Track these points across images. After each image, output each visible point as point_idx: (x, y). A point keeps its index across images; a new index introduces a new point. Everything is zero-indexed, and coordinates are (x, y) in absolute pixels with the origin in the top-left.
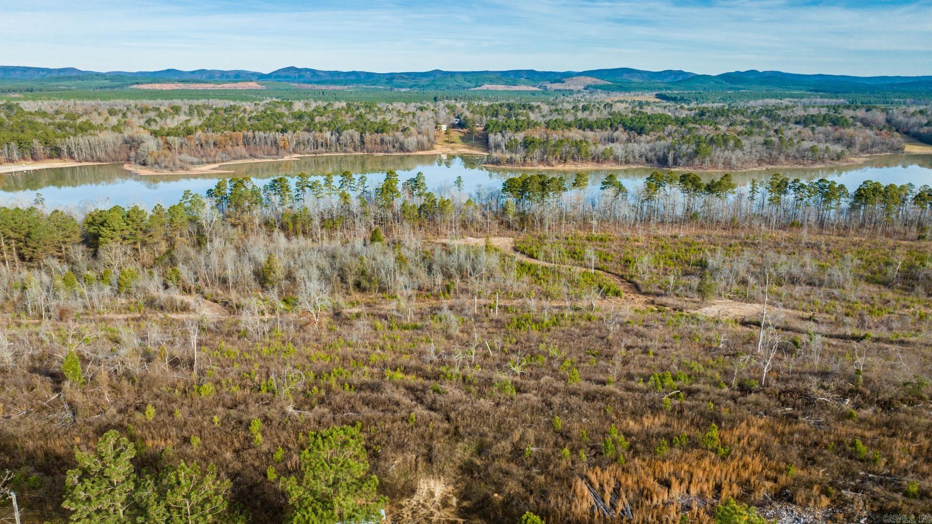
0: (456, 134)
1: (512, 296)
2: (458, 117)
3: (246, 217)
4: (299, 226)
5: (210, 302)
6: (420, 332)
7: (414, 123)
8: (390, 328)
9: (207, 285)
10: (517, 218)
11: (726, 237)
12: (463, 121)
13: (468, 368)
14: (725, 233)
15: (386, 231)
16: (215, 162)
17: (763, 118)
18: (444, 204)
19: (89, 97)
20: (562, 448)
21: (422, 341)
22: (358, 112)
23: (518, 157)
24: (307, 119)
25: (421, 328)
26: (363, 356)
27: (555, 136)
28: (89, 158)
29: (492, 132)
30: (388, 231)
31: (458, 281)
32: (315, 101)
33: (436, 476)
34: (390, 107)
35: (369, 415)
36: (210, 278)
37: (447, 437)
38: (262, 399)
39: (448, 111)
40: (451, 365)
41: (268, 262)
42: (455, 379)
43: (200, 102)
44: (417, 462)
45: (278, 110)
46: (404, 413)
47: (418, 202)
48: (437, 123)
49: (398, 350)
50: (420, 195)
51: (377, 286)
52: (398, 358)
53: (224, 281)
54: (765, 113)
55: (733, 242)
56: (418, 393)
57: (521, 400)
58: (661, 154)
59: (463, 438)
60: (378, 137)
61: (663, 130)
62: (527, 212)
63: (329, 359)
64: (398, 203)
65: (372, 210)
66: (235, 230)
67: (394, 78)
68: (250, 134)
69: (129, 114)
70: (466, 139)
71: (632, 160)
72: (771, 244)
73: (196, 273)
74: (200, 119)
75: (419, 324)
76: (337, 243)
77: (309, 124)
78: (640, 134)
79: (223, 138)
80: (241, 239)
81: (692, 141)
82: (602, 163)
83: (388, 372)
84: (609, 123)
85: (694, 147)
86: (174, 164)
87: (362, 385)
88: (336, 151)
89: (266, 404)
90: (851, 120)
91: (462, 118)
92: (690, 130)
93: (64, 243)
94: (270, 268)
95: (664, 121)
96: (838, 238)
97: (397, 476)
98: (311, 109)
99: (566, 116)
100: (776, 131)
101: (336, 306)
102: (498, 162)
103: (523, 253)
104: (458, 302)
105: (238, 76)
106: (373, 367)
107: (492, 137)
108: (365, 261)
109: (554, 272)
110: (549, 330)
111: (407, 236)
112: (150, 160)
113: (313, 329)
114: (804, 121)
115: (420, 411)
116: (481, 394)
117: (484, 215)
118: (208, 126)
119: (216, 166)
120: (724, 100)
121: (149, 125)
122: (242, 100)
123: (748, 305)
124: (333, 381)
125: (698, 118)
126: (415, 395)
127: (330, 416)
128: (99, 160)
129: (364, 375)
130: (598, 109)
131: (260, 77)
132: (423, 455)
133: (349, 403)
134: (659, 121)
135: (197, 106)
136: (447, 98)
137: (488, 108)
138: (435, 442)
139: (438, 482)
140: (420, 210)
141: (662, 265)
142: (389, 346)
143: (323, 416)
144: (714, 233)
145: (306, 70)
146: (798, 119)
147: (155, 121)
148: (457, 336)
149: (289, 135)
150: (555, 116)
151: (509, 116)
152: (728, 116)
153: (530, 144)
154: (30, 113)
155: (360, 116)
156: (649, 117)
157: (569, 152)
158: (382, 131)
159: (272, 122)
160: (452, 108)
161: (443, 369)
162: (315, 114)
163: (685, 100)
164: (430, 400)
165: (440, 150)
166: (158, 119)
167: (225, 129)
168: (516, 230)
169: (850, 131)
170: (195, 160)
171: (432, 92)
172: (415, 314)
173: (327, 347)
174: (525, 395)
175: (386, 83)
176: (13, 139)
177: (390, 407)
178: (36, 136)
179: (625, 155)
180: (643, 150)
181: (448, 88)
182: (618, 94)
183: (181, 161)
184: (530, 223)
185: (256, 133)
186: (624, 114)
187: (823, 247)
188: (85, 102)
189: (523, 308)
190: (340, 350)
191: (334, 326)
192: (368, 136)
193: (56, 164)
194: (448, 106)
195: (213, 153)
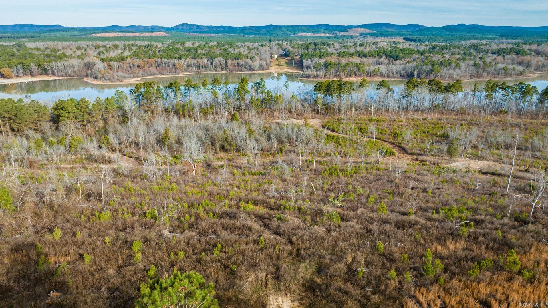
0: (283, 61)
1: (323, 155)
2: (284, 50)
3: (153, 106)
4: (186, 112)
5: (128, 158)
6: (263, 177)
7: (258, 54)
8: (244, 174)
9: (126, 147)
10: (324, 107)
11: (458, 120)
12: (287, 53)
13: (300, 202)
14: (457, 117)
15: (241, 115)
16: (138, 77)
17: (471, 50)
18: (277, 98)
19: (66, 41)
20: (389, 270)
21: (265, 183)
22: (224, 47)
23: (321, 73)
24: (193, 51)
25: (264, 174)
26: (225, 192)
27: (344, 61)
28: (64, 74)
29: (305, 58)
30: (242, 115)
31: (287, 144)
32: (199, 42)
33: (283, 292)
34: (243, 45)
35: (228, 237)
36: (129, 143)
37: (291, 258)
38: (145, 224)
39: (278, 47)
40: (288, 199)
41: (165, 133)
42: (292, 210)
43: (131, 43)
44: (267, 280)
45: (176, 46)
46: (255, 237)
47: (261, 97)
48: (271, 54)
49: (249, 188)
50: (262, 93)
51: (235, 148)
52: (249, 194)
53: (137, 145)
54: (473, 47)
55: (463, 122)
56: (266, 220)
57: (346, 227)
58: (409, 71)
59: (305, 260)
60: (236, 62)
61: (410, 58)
62: (329, 104)
63: (200, 194)
64: (248, 98)
65: (232, 101)
66: (146, 114)
67: (245, 29)
68: (159, 60)
69: (88, 49)
70: (289, 64)
71: (391, 75)
72: (488, 124)
73: (119, 140)
74: (130, 52)
75: (263, 172)
76: (209, 122)
77: (194, 55)
78: (396, 60)
79: (143, 63)
80: (150, 119)
81: (429, 64)
82: (373, 77)
83: (243, 204)
84: (377, 54)
85: (430, 67)
86: (114, 78)
87: (223, 213)
88: (211, 70)
89: (148, 228)
90: (528, 51)
91: (287, 51)
92: (427, 57)
93: (39, 121)
94: (167, 136)
95: (411, 52)
96: (531, 121)
97: (250, 293)
98: (196, 46)
99: (350, 49)
100: (480, 58)
101: (208, 161)
102: (309, 77)
103: (328, 128)
104: (288, 158)
105: (153, 29)
106: (231, 200)
107: (305, 61)
108: (227, 132)
109: (349, 140)
110: (352, 176)
111: (254, 117)
112: (99, 75)
113: (191, 175)
114: (498, 52)
115: (267, 235)
116: (314, 222)
117: (302, 105)
118: (135, 55)
119: (139, 79)
120: (445, 41)
121: (100, 55)
122: (155, 42)
123: (480, 161)
124: (201, 210)
125: (431, 50)
126: (263, 222)
127: (197, 238)
128: (70, 76)
129: (224, 206)
130: (370, 45)
131: (167, 29)
132: (272, 273)
133: (212, 227)
134: (407, 52)
135: (128, 45)
136: (277, 40)
137: (302, 45)
138: (281, 262)
139: (285, 299)
140: (262, 101)
141: (419, 136)
142: (243, 186)
143: (191, 238)
144: (450, 117)
145: (194, 25)
146: (494, 51)
147: (103, 53)
148: (290, 180)
149: (182, 61)
150: (343, 50)
151: (315, 49)
152: (450, 49)
153: (328, 65)
154: (31, 49)
155: (225, 50)
156: (401, 50)
157: (352, 71)
158: (238, 58)
159: (172, 53)
160: (281, 46)
161: (283, 202)
162: (198, 48)
163: (422, 41)
164: (275, 226)
165: (274, 70)
166: (105, 52)
167: (144, 57)
168: (323, 114)
169: (528, 57)
170: (126, 75)
171: (268, 37)
172: (260, 166)
173: (200, 186)
174: (349, 223)
175: (241, 32)
176: (19, 63)
177: (244, 231)
178: (33, 62)
179: (387, 72)
180: (398, 69)
181: (278, 35)
182: (380, 38)
183: (118, 76)
184: (332, 110)
185: (163, 59)
186: (386, 48)
187: (522, 126)
188: (64, 43)
189: (331, 162)
190: (208, 188)
191: (206, 173)
192: (230, 62)
193: (45, 78)
194: (278, 44)
195: (137, 71)
